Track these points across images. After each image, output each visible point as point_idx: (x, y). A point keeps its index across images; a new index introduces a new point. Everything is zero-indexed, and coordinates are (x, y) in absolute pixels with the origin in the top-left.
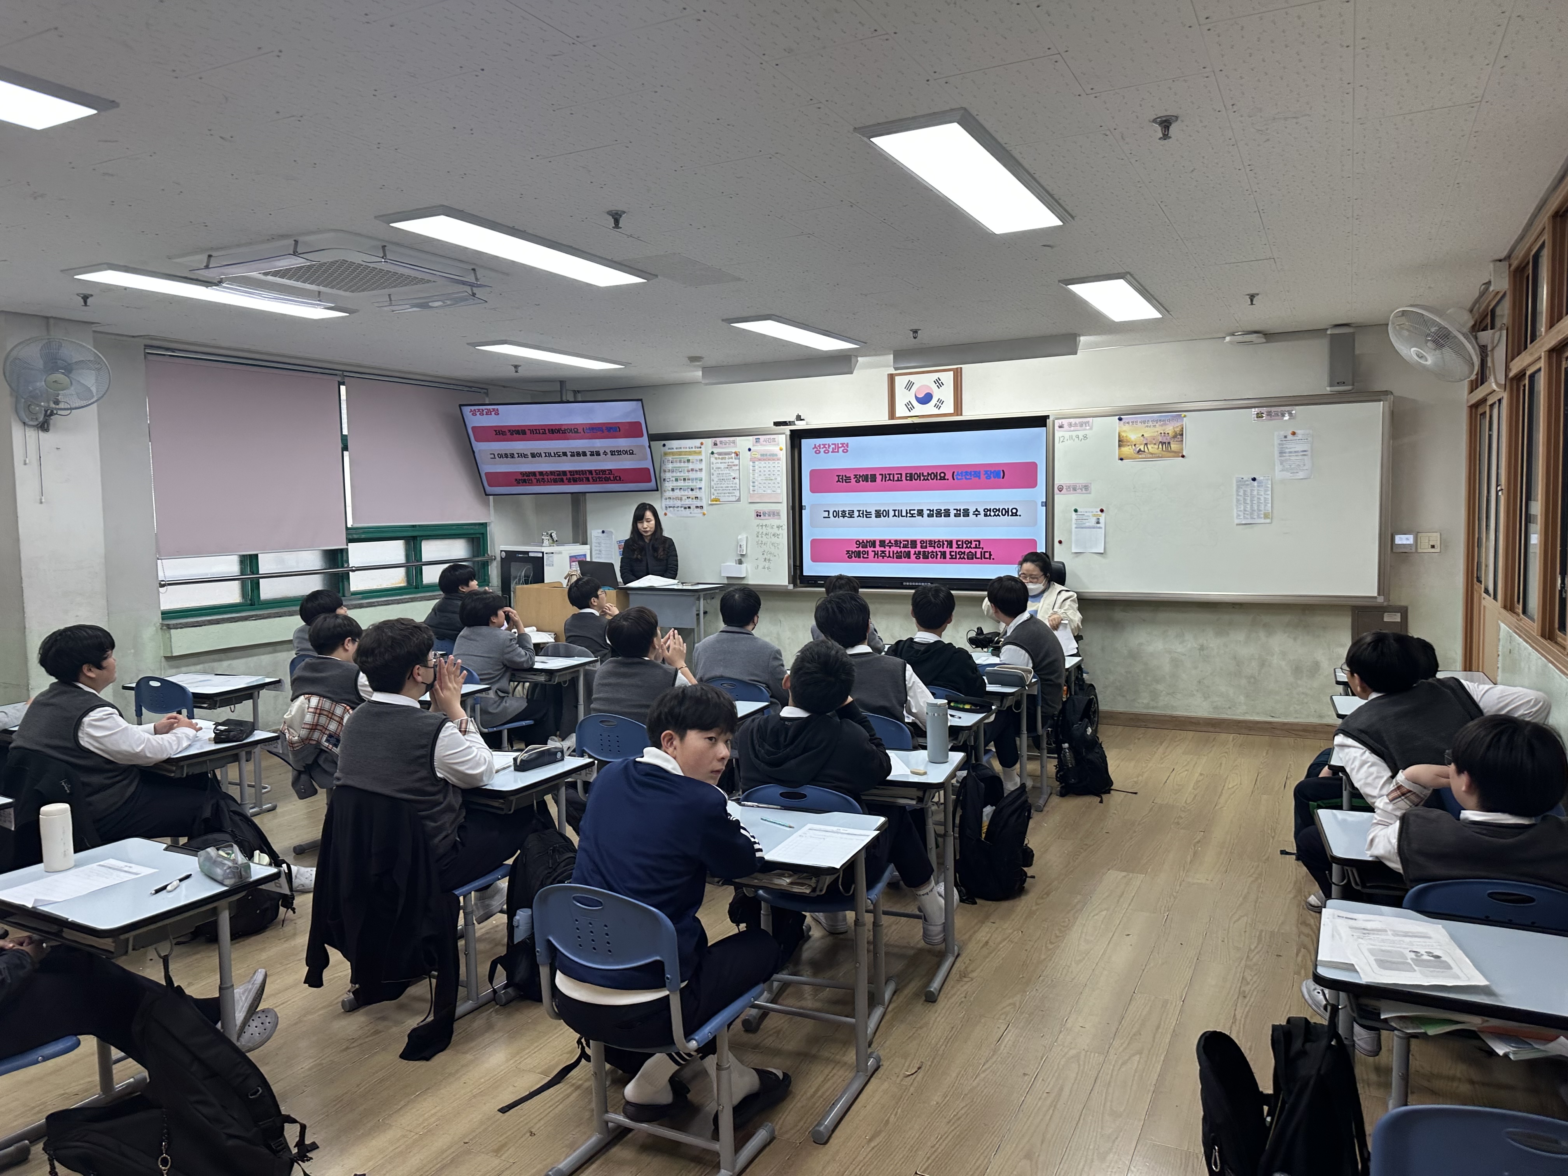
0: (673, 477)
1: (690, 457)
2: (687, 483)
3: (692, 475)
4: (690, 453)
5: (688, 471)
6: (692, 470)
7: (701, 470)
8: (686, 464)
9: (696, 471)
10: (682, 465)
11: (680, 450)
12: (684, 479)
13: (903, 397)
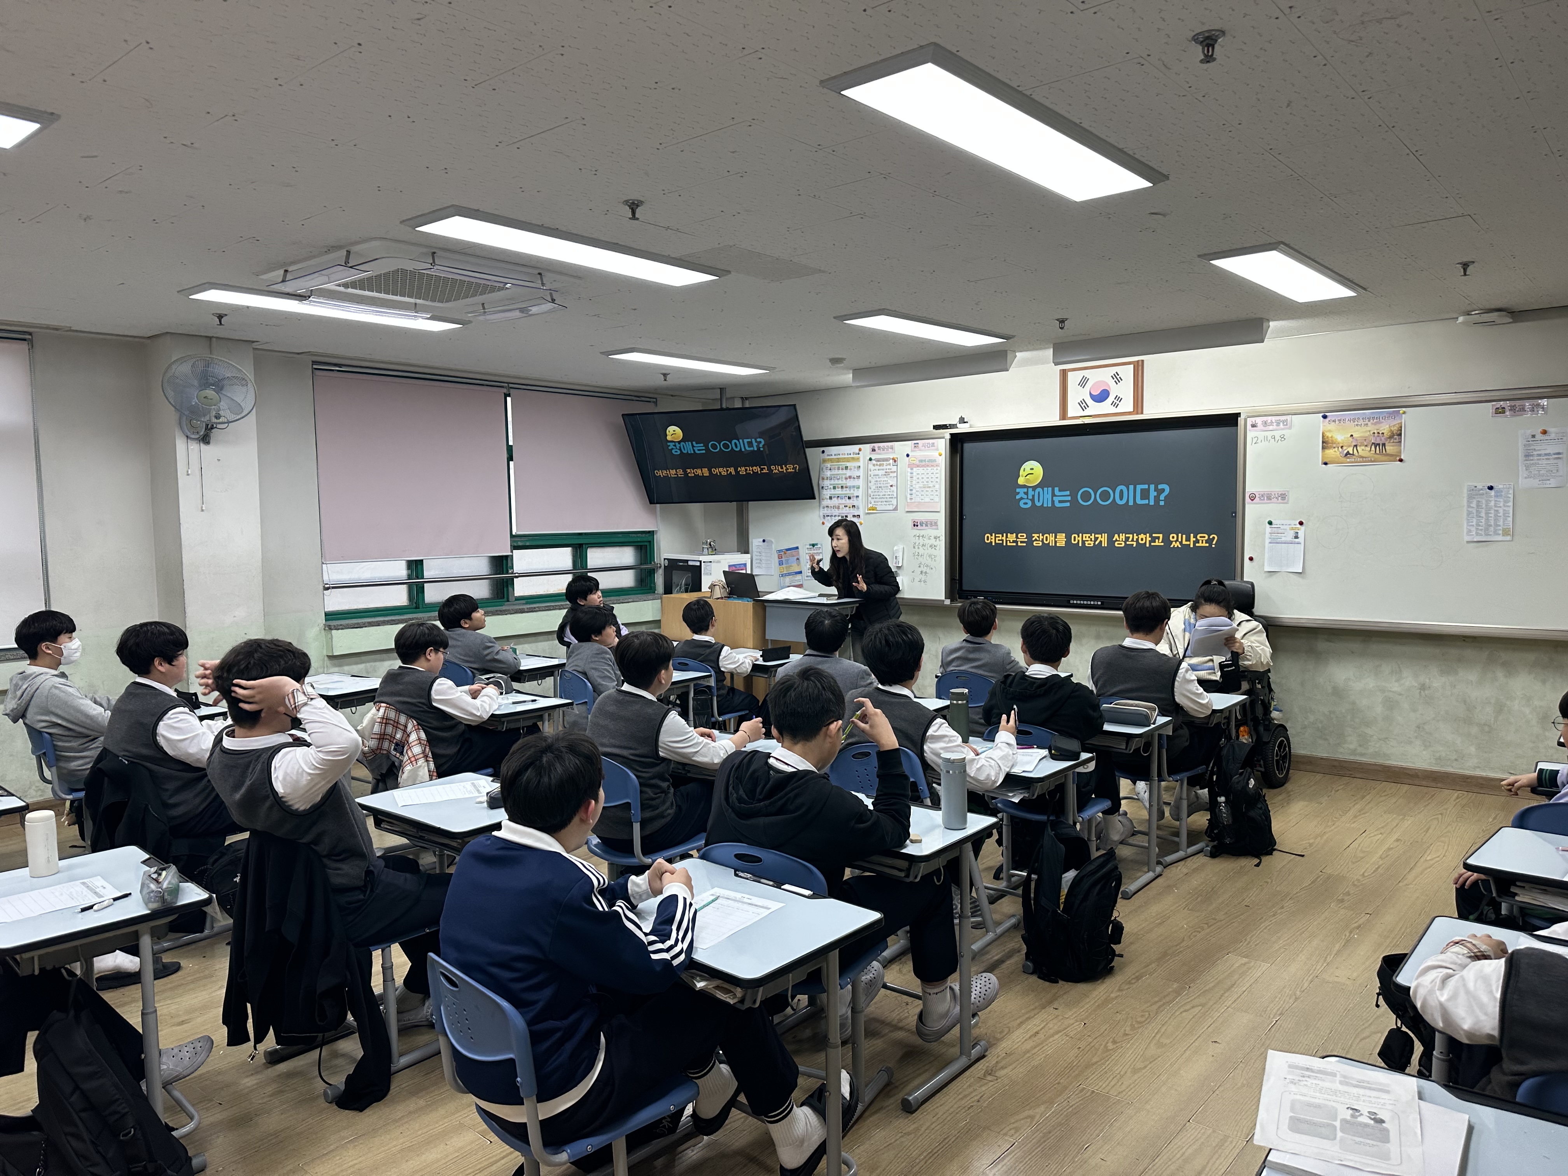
0: (831, 485)
1: (848, 464)
2: (846, 492)
3: (850, 483)
4: (848, 460)
5: (846, 479)
6: (850, 477)
7: (858, 477)
8: (844, 471)
9: (854, 478)
10: (840, 472)
11: (839, 457)
12: (842, 487)
13: (1075, 395)
